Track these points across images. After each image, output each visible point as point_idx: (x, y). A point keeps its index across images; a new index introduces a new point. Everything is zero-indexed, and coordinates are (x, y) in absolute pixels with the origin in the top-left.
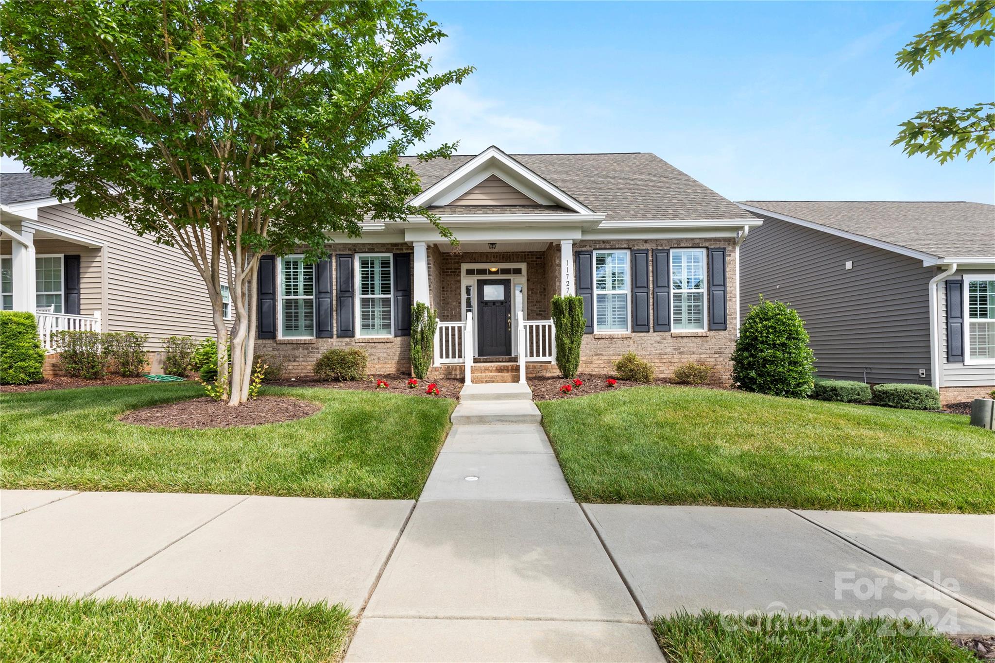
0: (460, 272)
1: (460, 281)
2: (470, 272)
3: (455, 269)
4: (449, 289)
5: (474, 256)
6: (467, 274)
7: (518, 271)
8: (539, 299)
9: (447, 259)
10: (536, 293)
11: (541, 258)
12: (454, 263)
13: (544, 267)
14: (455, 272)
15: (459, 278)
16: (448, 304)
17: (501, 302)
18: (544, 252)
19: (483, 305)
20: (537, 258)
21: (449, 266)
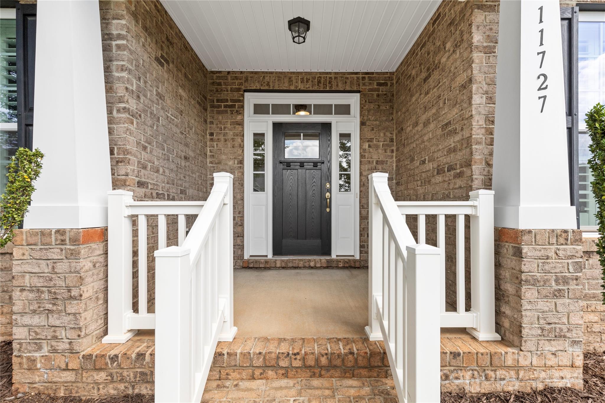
0: (243, 107)
1: (241, 124)
2: (260, 109)
3: (232, 101)
4: (222, 137)
5: (267, 79)
6: (256, 112)
7: (344, 110)
8: (382, 158)
9: (219, 84)
10: (377, 147)
11: (385, 84)
12: (232, 91)
13: (391, 101)
14: (233, 106)
15: (239, 117)
16: (219, 163)
17: (315, 164)
18: (392, 73)
19: (281, 166)
20: (379, 84)
21: (223, 96)
